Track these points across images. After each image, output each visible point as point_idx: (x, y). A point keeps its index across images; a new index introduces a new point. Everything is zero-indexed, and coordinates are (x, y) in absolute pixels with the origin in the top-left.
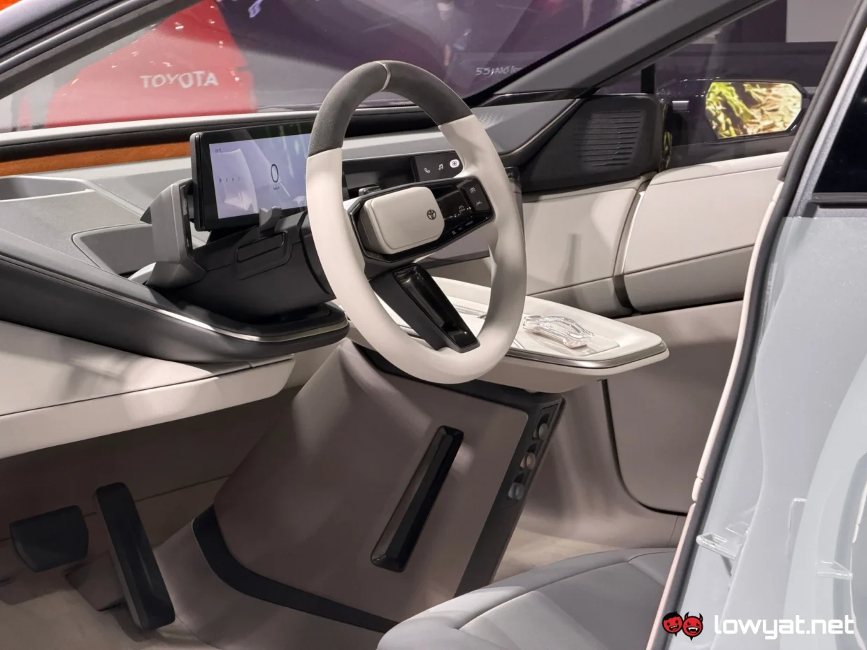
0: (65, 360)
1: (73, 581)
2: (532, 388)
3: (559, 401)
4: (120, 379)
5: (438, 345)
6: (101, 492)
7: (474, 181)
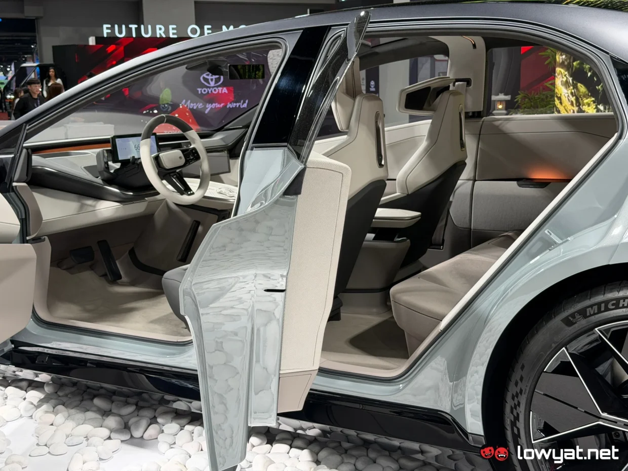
0: (79, 201)
1: (92, 268)
2: (219, 208)
3: (228, 213)
4: (94, 206)
5: (182, 194)
6: (99, 242)
7: (194, 149)
